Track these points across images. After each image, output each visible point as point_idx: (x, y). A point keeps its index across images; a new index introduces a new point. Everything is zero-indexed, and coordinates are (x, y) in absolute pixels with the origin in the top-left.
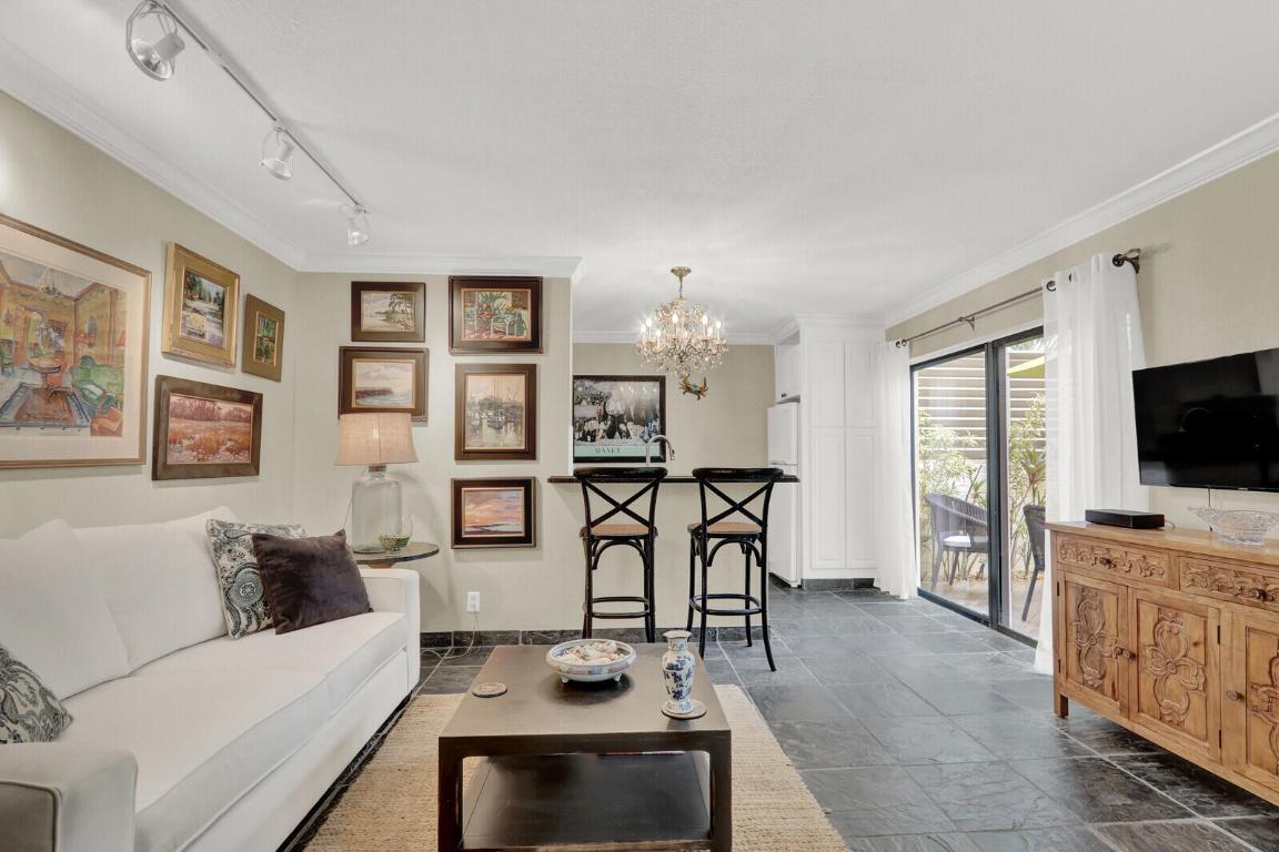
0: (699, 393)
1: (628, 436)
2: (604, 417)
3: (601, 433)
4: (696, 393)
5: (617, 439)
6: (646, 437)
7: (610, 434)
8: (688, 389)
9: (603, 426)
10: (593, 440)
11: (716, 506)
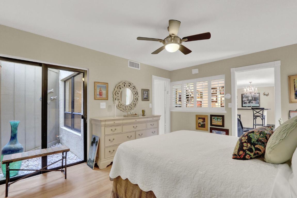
0: (267, 95)
1: (253, 103)
2: (248, 100)
3: (247, 103)
4: (266, 95)
5: (250, 103)
6: (256, 103)
7: (249, 103)
8: (265, 95)
9: (248, 101)
10: (246, 104)
11: (255, 112)
